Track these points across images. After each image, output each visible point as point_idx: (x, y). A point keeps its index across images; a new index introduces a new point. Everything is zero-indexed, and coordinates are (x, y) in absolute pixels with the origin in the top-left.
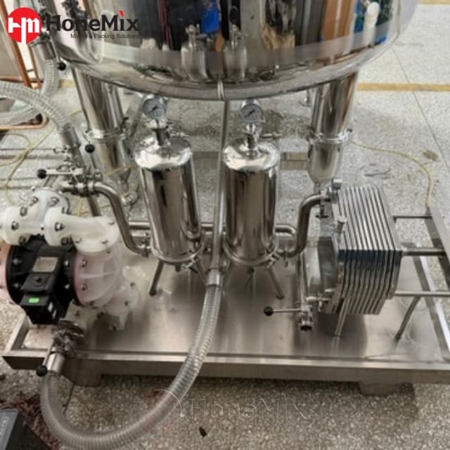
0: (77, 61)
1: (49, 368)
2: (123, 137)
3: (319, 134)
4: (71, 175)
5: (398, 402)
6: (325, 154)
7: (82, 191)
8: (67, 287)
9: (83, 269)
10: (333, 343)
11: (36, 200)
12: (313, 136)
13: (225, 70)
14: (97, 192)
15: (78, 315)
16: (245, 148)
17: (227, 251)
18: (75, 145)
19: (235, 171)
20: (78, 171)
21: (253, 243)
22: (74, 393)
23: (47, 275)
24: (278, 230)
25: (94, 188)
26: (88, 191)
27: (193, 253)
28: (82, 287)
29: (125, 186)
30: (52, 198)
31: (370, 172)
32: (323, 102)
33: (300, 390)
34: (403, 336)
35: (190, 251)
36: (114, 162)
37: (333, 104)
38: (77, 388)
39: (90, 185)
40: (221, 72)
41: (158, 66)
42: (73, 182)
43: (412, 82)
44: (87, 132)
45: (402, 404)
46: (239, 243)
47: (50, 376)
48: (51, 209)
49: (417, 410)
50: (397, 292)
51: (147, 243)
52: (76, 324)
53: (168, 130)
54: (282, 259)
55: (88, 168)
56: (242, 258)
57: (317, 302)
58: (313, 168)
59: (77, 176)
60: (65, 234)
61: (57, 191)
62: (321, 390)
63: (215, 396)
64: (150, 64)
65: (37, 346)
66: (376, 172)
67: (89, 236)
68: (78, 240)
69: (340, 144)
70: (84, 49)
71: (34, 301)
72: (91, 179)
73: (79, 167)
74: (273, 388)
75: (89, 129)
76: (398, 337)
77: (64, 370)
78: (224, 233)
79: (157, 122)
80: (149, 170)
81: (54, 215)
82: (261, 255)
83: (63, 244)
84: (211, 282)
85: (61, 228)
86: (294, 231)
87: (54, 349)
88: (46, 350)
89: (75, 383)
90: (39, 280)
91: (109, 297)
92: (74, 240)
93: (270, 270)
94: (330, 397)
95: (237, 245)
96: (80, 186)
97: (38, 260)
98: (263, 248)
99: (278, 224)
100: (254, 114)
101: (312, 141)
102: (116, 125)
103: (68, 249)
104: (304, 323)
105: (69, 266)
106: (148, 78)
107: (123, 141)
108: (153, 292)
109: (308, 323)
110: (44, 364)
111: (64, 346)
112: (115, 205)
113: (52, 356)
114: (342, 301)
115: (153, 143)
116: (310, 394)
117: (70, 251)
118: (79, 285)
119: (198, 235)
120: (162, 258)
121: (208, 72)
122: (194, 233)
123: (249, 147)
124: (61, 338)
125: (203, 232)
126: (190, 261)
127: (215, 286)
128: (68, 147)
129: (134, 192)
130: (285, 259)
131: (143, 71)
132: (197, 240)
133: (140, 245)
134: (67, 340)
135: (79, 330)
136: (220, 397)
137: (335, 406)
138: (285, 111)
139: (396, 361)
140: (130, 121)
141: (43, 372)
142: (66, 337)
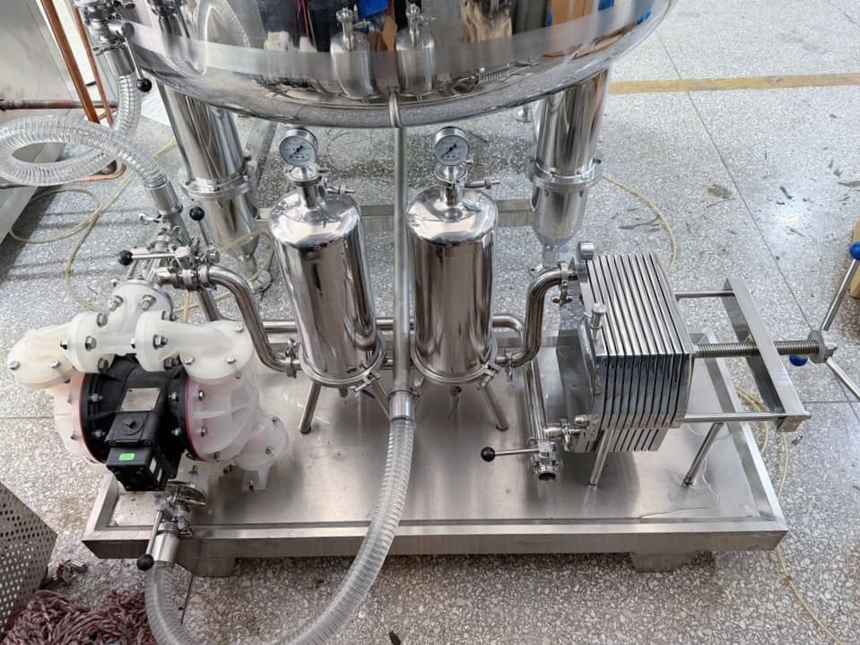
0: (166, 75)
1: (156, 559)
2: (244, 188)
3: (549, 169)
4: (171, 258)
5: (690, 579)
6: (561, 199)
7: (190, 282)
8: (177, 432)
9: (199, 404)
10: (587, 496)
11: (119, 301)
12: (539, 173)
13: (401, 80)
14: (212, 282)
15: (194, 472)
16: (441, 205)
17: (416, 361)
18: (173, 210)
19: (427, 241)
20: (182, 252)
21: (458, 346)
22: (193, 589)
23: (145, 415)
24: (496, 324)
25: (208, 276)
26: (199, 281)
27: (366, 369)
28: (199, 431)
29: (251, 262)
30: (145, 297)
31: (628, 222)
32: (554, 118)
33: (539, 568)
34: (695, 481)
35: (362, 365)
36: (232, 226)
37: (571, 120)
38: (198, 580)
39: (203, 271)
40: (394, 82)
41: (295, 77)
42: (175, 269)
43: (685, 76)
44: (187, 184)
45: (697, 582)
46: (437, 349)
47: (158, 568)
48: (145, 315)
49: (720, 591)
50: (686, 417)
51: (293, 355)
52: (193, 486)
53: (321, 183)
54: (503, 370)
55: (195, 243)
56: (441, 373)
57: (562, 436)
58: (541, 221)
59: (182, 260)
60: (169, 352)
61: (151, 284)
62: (571, 567)
63: (410, 582)
64: (283, 76)
65: (135, 521)
66: (637, 222)
67: (206, 353)
68: (190, 361)
69: (584, 184)
70: (178, 56)
71: (127, 457)
72: (203, 263)
73: (183, 245)
74: (497, 567)
75: (191, 180)
76: (688, 482)
77: (178, 557)
78: (412, 332)
79: (304, 170)
80: (293, 246)
81: (150, 324)
82: (470, 367)
83: (166, 368)
84: (397, 413)
85: (163, 344)
86: (518, 325)
87: (161, 528)
88: (150, 527)
89: (195, 573)
90: (133, 425)
91: (242, 444)
92: (184, 360)
93: (486, 389)
94: (586, 576)
95: (433, 352)
96: (187, 274)
97: (128, 393)
98: (475, 354)
99: (495, 315)
100: (455, 151)
101: (539, 182)
102: (232, 170)
103: (175, 375)
104: (543, 469)
105: (177, 399)
106: (279, 96)
107: (246, 196)
108: (307, 429)
109: (550, 469)
110: (148, 552)
111: (176, 522)
112: (242, 301)
113: (160, 538)
114: (601, 433)
115: (298, 204)
116: (555, 573)
117: (177, 377)
118: (195, 430)
119: (372, 339)
120: (318, 378)
121: (374, 83)
122: (366, 336)
123: (449, 203)
124: (170, 510)
125: (379, 332)
126: (363, 382)
127: (403, 418)
128: (163, 213)
129: (265, 272)
130: (507, 372)
131: (272, 86)
132: (371, 347)
133: (284, 359)
134: (180, 512)
135: (198, 495)
136: (418, 584)
137: (595, 590)
138: (490, 132)
139: (685, 521)
140: (253, 163)
141: (147, 564)
142: (179, 507)
